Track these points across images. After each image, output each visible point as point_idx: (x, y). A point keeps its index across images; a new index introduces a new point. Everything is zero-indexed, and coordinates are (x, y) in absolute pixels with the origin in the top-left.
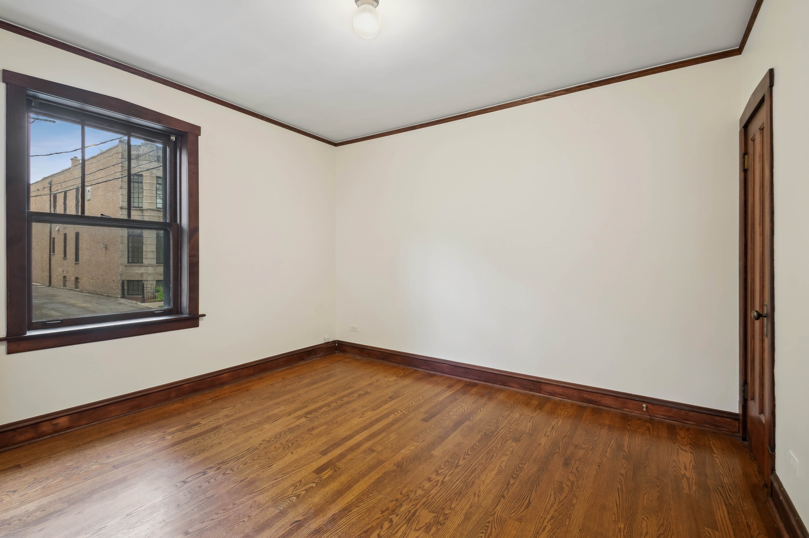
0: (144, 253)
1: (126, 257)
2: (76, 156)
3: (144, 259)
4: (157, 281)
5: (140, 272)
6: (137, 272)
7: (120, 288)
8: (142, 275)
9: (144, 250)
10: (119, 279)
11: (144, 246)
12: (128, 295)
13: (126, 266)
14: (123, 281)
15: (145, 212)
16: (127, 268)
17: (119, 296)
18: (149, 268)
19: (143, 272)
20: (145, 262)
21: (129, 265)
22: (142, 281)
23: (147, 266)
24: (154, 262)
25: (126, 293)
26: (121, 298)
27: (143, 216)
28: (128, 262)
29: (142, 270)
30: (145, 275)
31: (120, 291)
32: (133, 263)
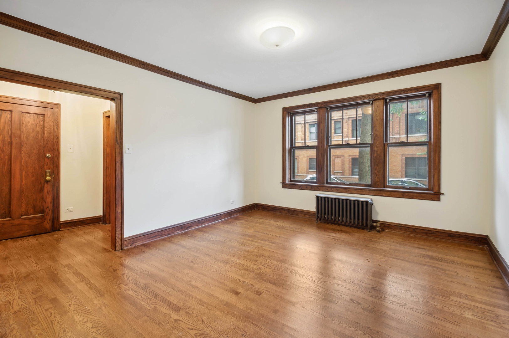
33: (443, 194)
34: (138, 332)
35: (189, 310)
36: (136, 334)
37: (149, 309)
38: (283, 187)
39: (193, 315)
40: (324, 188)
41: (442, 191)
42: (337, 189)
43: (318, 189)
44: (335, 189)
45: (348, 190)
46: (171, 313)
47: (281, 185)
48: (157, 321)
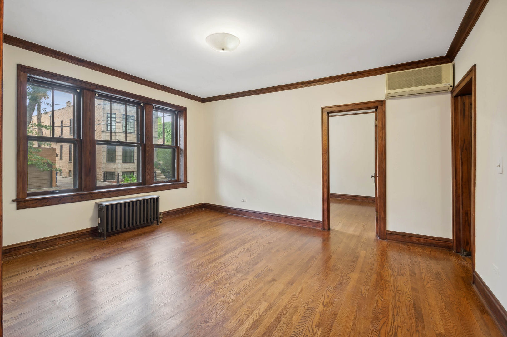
0: (116, 157)
1: (106, 158)
2: (69, 101)
3: (116, 160)
4: (123, 172)
5: (114, 167)
6: (112, 167)
7: (103, 176)
8: (115, 169)
9: (116, 155)
10: (102, 171)
11: (116, 153)
12: (107, 180)
13: (106, 164)
14: (104, 172)
15: (117, 133)
16: (106, 165)
17: (102, 180)
18: (119, 165)
19: (116, 167)
20: (117, 161)
21: (108, 163)
22: (115, 172)
23: (118, 164)
24: (121, 161)
25: (106, 179)
26: (103, 181)
27: (115, 136)
28: (107, 162)
29: (115, 166)
30: (116, 169)
31: (103, 178)
32: (110, 162)
33: (189, 182)
34: (352, 324)
35: (308, 302)
36: (356, 325)
37: (322, 329)
38: (18, 208)
39: (312, 299)
40: (100, 194)
41: (188, 181)
42: (117, 192)
43: (92, 197)
44: (114, 193)
45: (129, 191)
46: (318, 311)
47: (14, 205)
48: (333, 317)
